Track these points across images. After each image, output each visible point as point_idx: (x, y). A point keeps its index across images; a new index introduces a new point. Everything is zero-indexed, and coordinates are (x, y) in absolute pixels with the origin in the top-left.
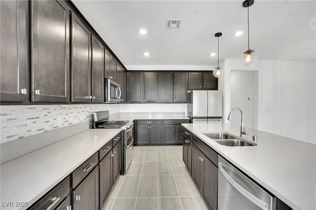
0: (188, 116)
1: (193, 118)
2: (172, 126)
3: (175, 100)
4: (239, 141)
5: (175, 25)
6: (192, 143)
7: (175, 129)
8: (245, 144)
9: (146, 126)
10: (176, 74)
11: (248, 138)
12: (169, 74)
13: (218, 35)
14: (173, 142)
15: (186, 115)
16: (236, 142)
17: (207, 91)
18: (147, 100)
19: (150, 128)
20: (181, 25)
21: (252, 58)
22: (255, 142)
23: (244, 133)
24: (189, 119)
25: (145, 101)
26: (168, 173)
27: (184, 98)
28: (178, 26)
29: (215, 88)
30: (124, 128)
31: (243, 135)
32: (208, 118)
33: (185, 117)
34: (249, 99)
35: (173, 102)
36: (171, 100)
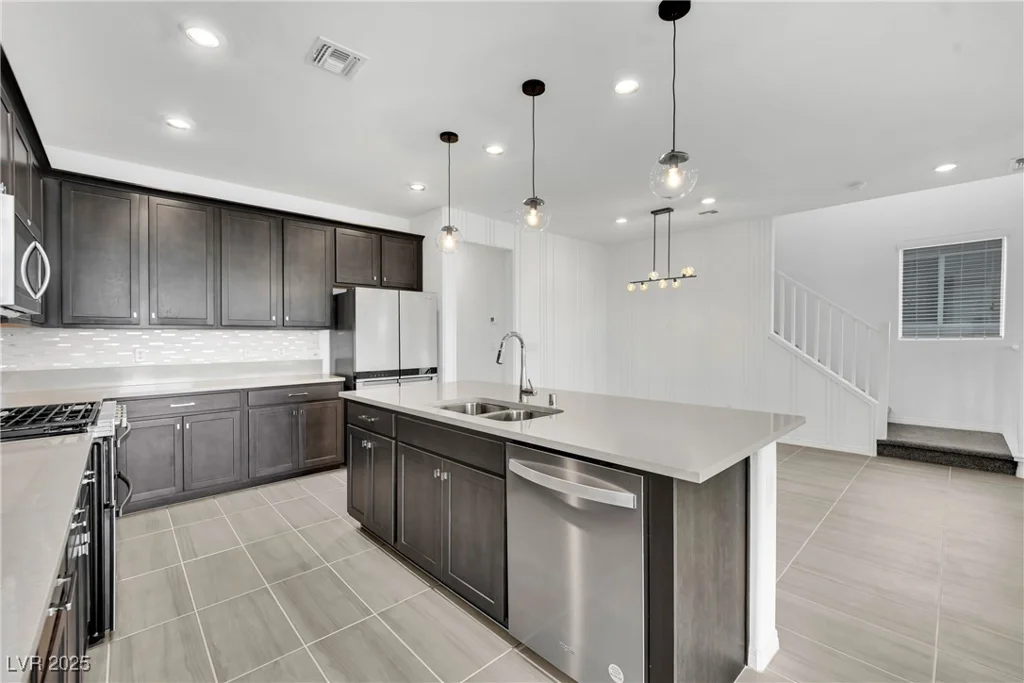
0: (334, 371)
1: (355, 378)
2: (281, 408)
3: (287, 318)
4: (522, 412)
5: (338, 65)
6: (394, 442)
7: (294, 420)
8: (536, 414)
9: (171, 421)
10: (291, 225)
11: (537, 401)
12: (264, 223)
13: (449, 137)
14: (285, 467)
15: (326, 368)
16: (515, 416)
17: (397, 291)
18: (165, 315)
19: (188, 426)
20: (360, 71)
21: (541, 219)
22: (554, 407)
23: (529, 392)
24: (343, 379)
25: (153, 316)
26: (304, 567)
27: (322, 312)
28: (347, 72)
29: (415, 287)
30: (103, 428)
31: (525, 398)
32: (401, 373)
33: (321, 376)
34: (492, 319)
35: (284, 326)
36: (274, 318)
